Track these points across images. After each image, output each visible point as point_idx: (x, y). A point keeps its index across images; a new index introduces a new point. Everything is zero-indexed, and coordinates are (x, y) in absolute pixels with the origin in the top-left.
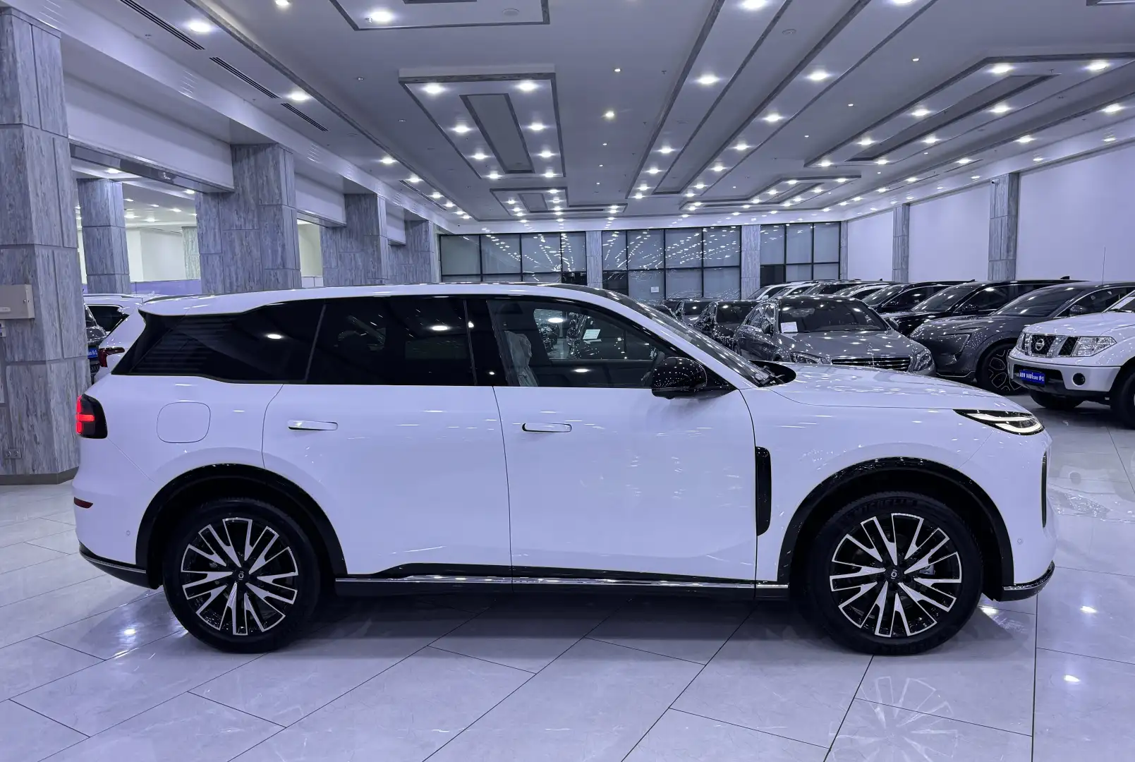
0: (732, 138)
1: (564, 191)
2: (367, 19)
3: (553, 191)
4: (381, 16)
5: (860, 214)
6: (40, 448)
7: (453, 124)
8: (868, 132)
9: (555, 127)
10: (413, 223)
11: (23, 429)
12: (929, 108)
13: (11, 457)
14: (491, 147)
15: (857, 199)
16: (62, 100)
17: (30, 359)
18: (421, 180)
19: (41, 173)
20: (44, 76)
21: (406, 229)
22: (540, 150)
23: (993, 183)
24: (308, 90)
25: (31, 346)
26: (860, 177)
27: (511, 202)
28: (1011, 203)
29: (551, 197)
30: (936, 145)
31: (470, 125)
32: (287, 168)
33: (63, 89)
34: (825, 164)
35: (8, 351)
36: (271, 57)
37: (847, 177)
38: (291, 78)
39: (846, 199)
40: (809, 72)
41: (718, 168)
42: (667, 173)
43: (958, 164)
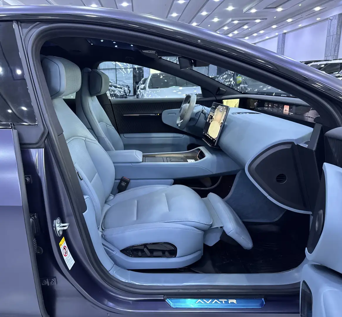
5: (261, 40)
15: (262, 32)
23: (330, 19)
26: (266, 19)
28: (338, 28)
34: (254, 11)
37: (261, 19)
43: (314, 10)
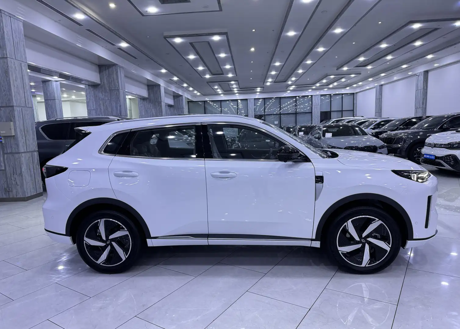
0: (305, 58)
1: (237, 82)
2: (147, 11)
3: (233, 82)
4: (152, 10)
5: (362, 90)
6: (19, 187)
7: (188, 55)
8: (362, 55)
9: (230, 55)
10: (176, 97)
11: (12, 179)
12: (387, 44)
13: (8, 190)
14: (205, 64)
15: (360, 83)
16: (24, 47)
17: (14, 151)
18: (178, 79)
19: (16, 77)
20: (16, 38)
21: (174, 99)
22: (225, 65)
23: (417, 75)
24: (128, 42)
25: (14, 146)
26: (361, 74)
27: (216, 87)
28: (424, 84)
29: (232, 85)
30: (392, 59)
31: (195, 55)
32: (121, 75)
33: (24, 43)
34: (345, 69)
35: (5, 149)
36: (111, 29)
37: (355, 74)
38: (120, 37)
39: (355, 84)
40: (335, 29)
41: (300, 71)
42: (279, 74)
43: (402, 68)
